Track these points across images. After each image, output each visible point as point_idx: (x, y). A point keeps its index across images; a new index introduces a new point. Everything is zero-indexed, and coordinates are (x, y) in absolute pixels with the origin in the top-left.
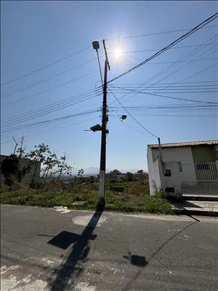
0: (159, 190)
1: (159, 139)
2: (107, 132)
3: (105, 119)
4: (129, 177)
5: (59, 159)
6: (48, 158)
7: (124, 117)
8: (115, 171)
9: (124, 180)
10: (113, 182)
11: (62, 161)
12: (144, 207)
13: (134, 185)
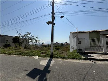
0: (75, 50)
1: (77, 28)
2: (54, 24)
3: (53, 18)
4: (62, 45)
5: (35, 38)
6: (31, 38)
7: (62, 17)
8: (57, 43)
9: (60, 46)
10: (56, 46)
11: (36, 38)
12: (70, 57)
13: (63, 48)
